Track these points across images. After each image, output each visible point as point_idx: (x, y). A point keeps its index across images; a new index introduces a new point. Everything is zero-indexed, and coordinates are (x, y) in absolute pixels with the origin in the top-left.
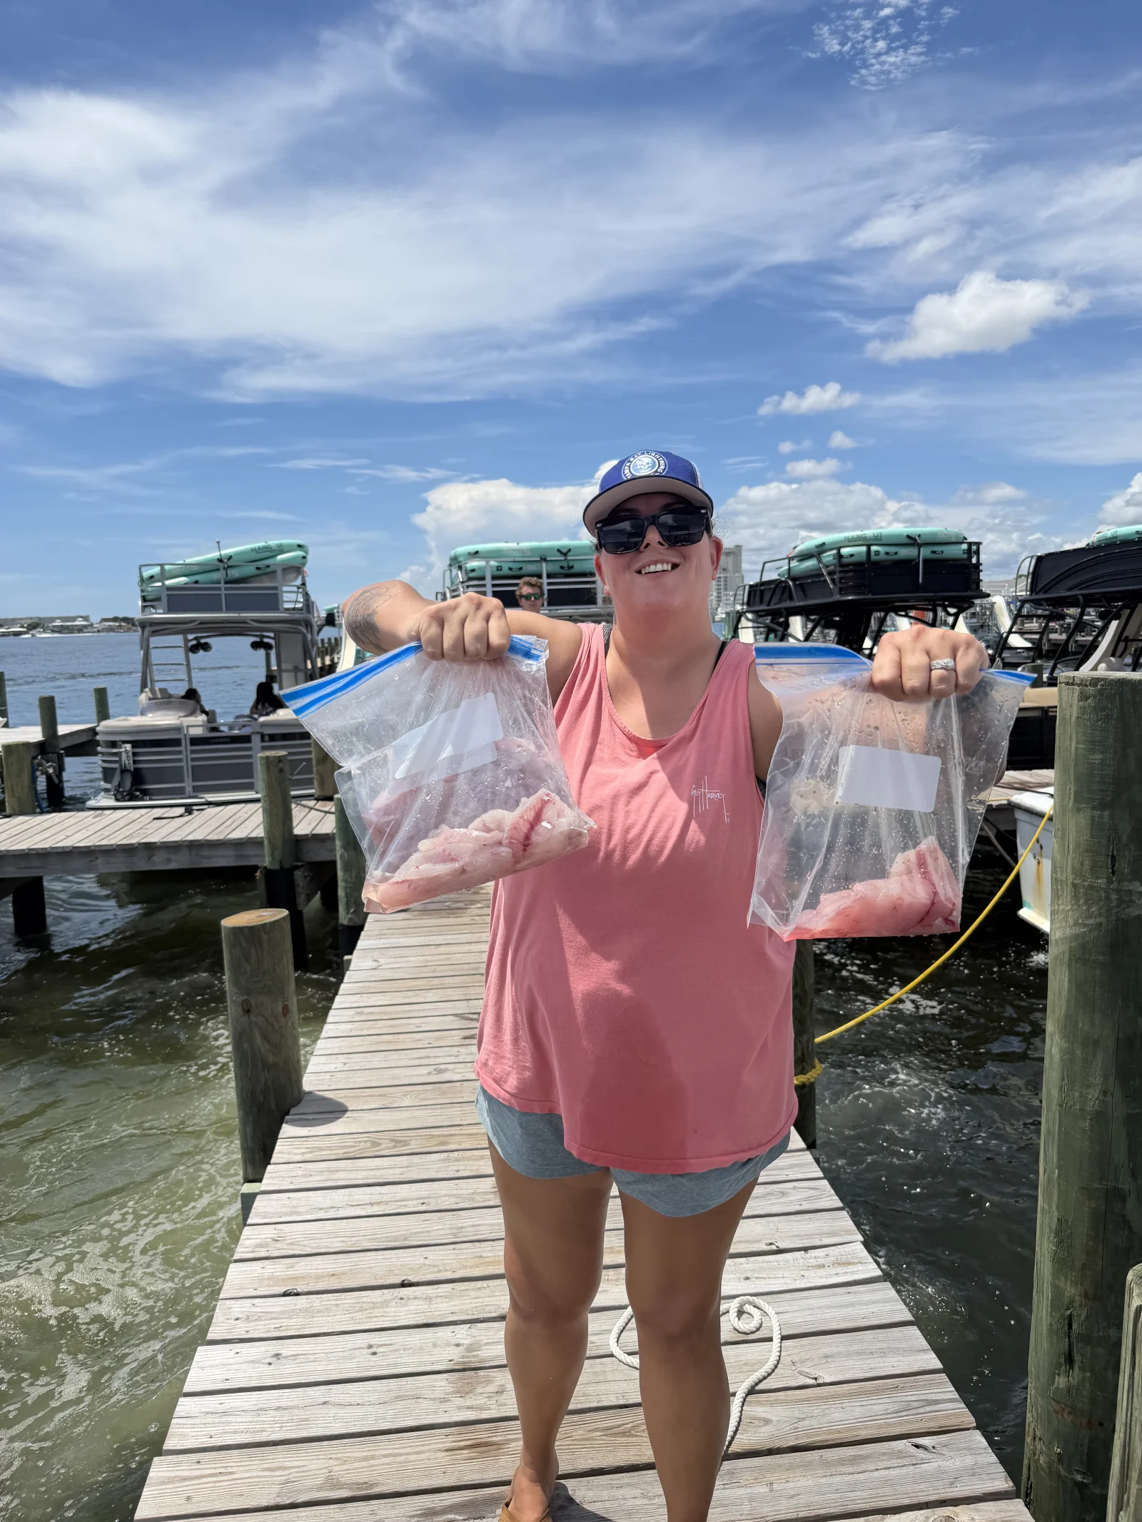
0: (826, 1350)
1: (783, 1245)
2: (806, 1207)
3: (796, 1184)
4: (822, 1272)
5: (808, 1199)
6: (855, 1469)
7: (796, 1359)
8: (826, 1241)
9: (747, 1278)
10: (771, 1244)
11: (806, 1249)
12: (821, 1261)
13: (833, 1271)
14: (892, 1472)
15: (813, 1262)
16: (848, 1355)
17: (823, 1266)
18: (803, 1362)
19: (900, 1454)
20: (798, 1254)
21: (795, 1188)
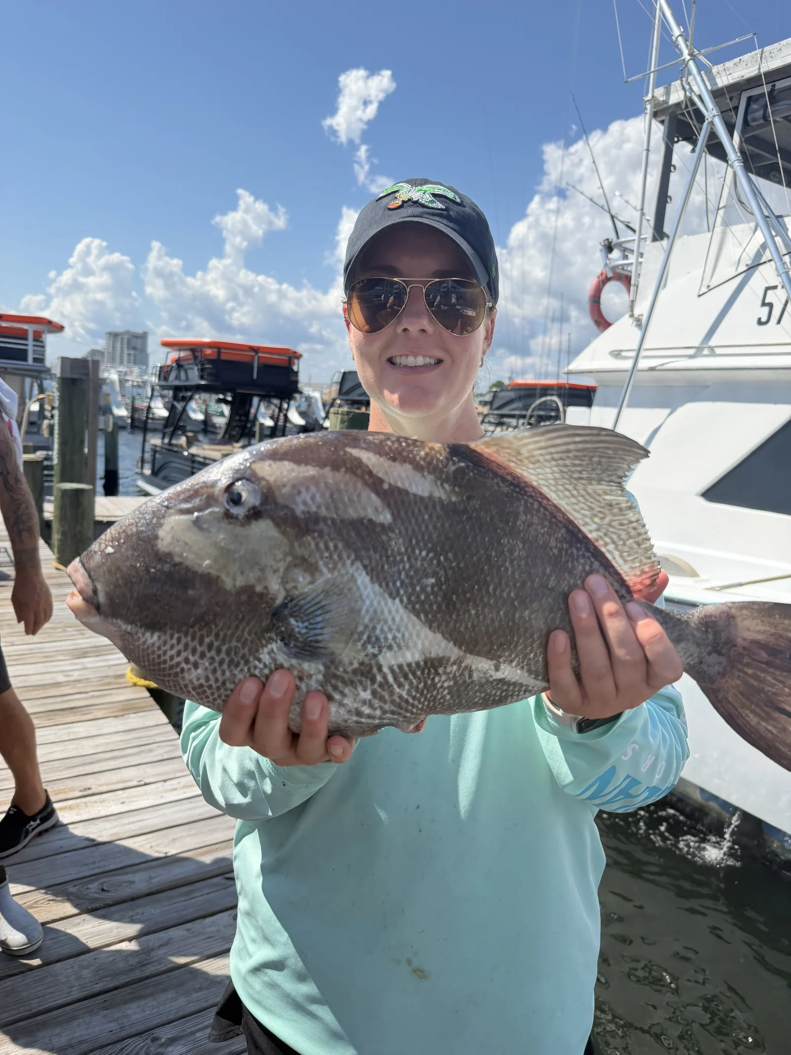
0: (174, 836)
1: (147, 781)
2: (166, 756)
3: (160, 744)
4: (176, 792)
5: (167, 752)
6: (188, 898)
7: (153, 844)
8: (178, 775)
9: (123, 803)
10: (140, 781)
11: (165, 781)
12: (174, 787)
13: (182, 791)
14: (210, 896)
15: (170, 787)
16: (188, 836)
17: (175, 789)
18: (158, 845)
19: (217, 885)
20: (159, 785)
21: (159, 747)
